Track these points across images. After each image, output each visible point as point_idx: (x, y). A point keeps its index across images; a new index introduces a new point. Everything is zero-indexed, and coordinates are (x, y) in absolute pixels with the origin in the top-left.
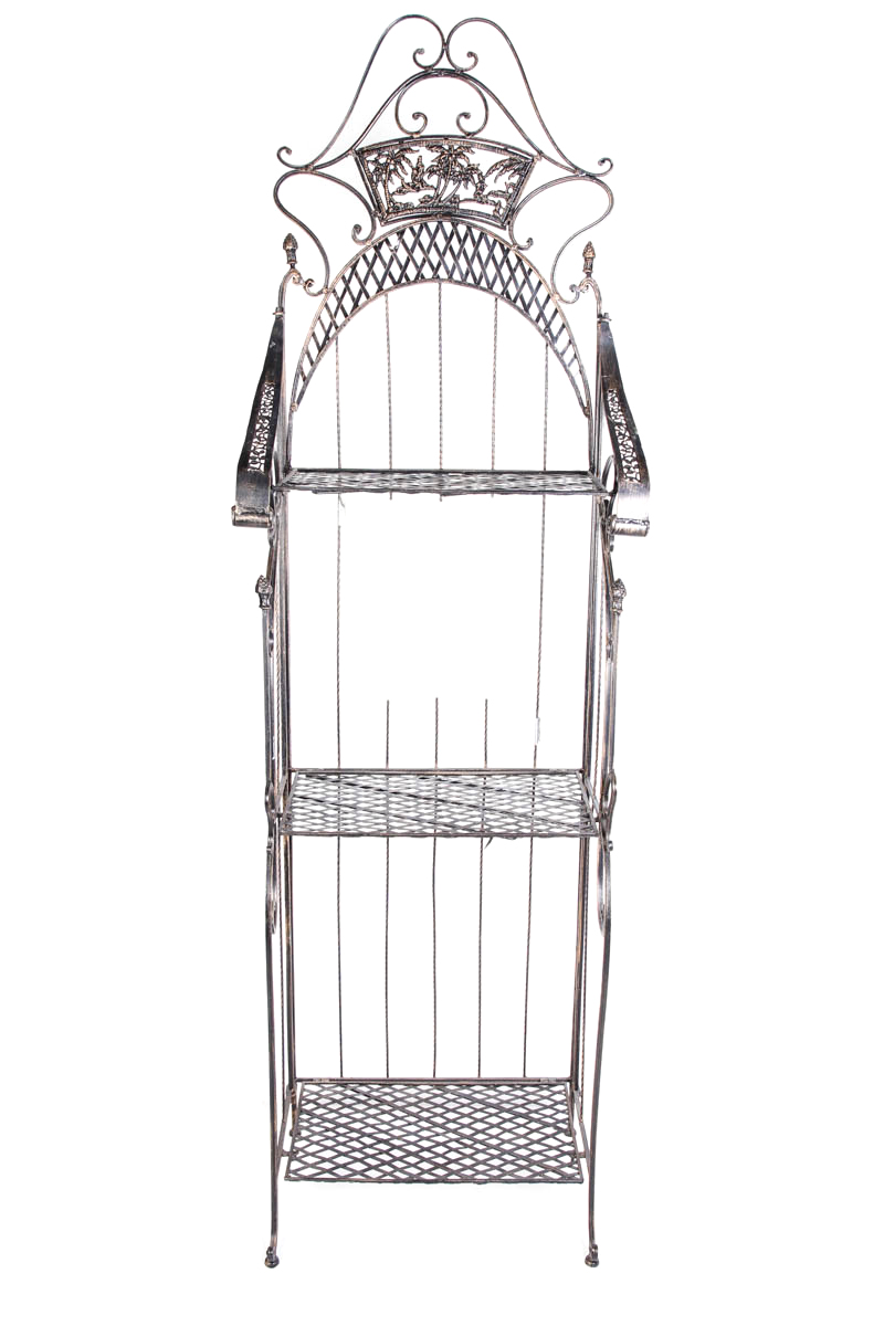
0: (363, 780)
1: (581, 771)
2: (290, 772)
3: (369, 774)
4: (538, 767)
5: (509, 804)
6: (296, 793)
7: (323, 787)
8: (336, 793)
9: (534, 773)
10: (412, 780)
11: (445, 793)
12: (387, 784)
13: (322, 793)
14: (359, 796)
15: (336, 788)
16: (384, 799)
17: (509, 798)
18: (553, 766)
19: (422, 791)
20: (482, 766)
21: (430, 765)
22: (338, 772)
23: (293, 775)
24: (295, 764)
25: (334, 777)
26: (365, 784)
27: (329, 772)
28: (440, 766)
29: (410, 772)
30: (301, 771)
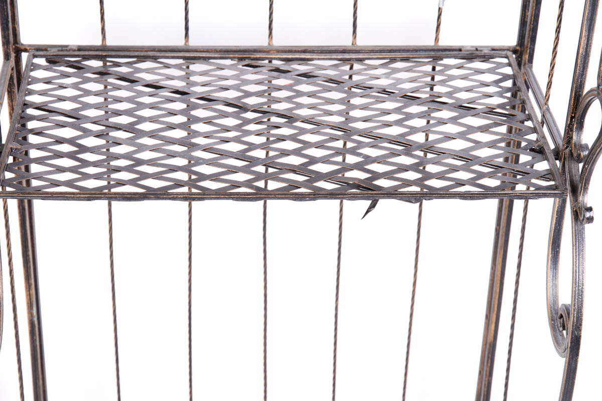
0: (147, 71)
1: (515, 51)
2: (18, 51)
3: (154, 59)
4: (444, 42)
5: (399, 123)
6: (29, 98)
7: (75, 86)
8: (100, 100)
9: (437, 54)
10: (229, 69)
11: (288, 99)
12: (187, 77)
13: (73, 99)
14: (141, 106)
15: (100, 87)
16: (182, 112)
17: (398, 110)
18: (468, 41)
19: (248, 94)
20: (347, 42)
21: (259, 40)
22: (103, 52)
23: (24, 56)
24: (27, 37)
25: (96, 64)
26: (149, 78)
27: (86, 52)
28: (278, 42)
29: (226, 53)
30: (39, 50)
